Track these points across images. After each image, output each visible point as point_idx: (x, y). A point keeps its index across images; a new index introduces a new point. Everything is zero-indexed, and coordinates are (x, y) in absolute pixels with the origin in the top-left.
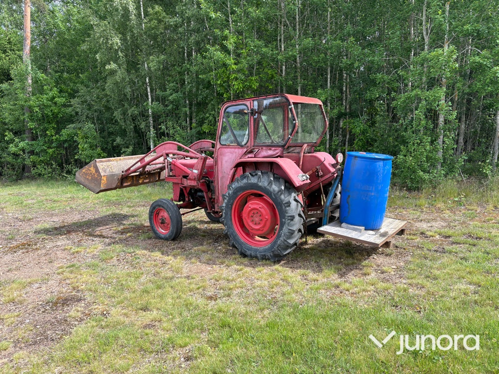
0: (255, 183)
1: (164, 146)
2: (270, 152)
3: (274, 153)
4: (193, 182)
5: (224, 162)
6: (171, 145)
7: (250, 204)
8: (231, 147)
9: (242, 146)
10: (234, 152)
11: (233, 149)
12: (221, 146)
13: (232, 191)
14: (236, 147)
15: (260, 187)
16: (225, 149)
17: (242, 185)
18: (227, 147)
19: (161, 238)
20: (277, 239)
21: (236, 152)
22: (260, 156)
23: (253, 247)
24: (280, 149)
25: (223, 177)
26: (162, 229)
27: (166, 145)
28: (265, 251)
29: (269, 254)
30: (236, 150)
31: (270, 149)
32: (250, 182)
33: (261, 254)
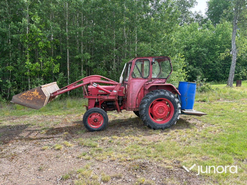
0: (163, 95)
1: (90, 78)
2: (160, 81)
3: (162, 82)
4: (112, 97)
5: (134, 86)
6: (97, 77)
7: (158, 104)
8: (139, 79)
9: (145, 78)
10: (140, 81)
11: (140, 80)
12: (133, 78)
13: (150, 99)
14: (141, 79)
15: (166, 96)
16: (135, 80)
17: (156, 96)
18: (136, 79)
19: (95, 131)
20: (173, 118)
21: (141, 81)
22: (154, 83)
23: (160, 124)
24: (165, 80)
25: (133, 94)
26: (93, 125)
27: (92, 77)
28: (167, 125)
29: (169, 126)
30: (142, 80)
31: (160, 80)
32: (160, 94)
33: (165, 126)
